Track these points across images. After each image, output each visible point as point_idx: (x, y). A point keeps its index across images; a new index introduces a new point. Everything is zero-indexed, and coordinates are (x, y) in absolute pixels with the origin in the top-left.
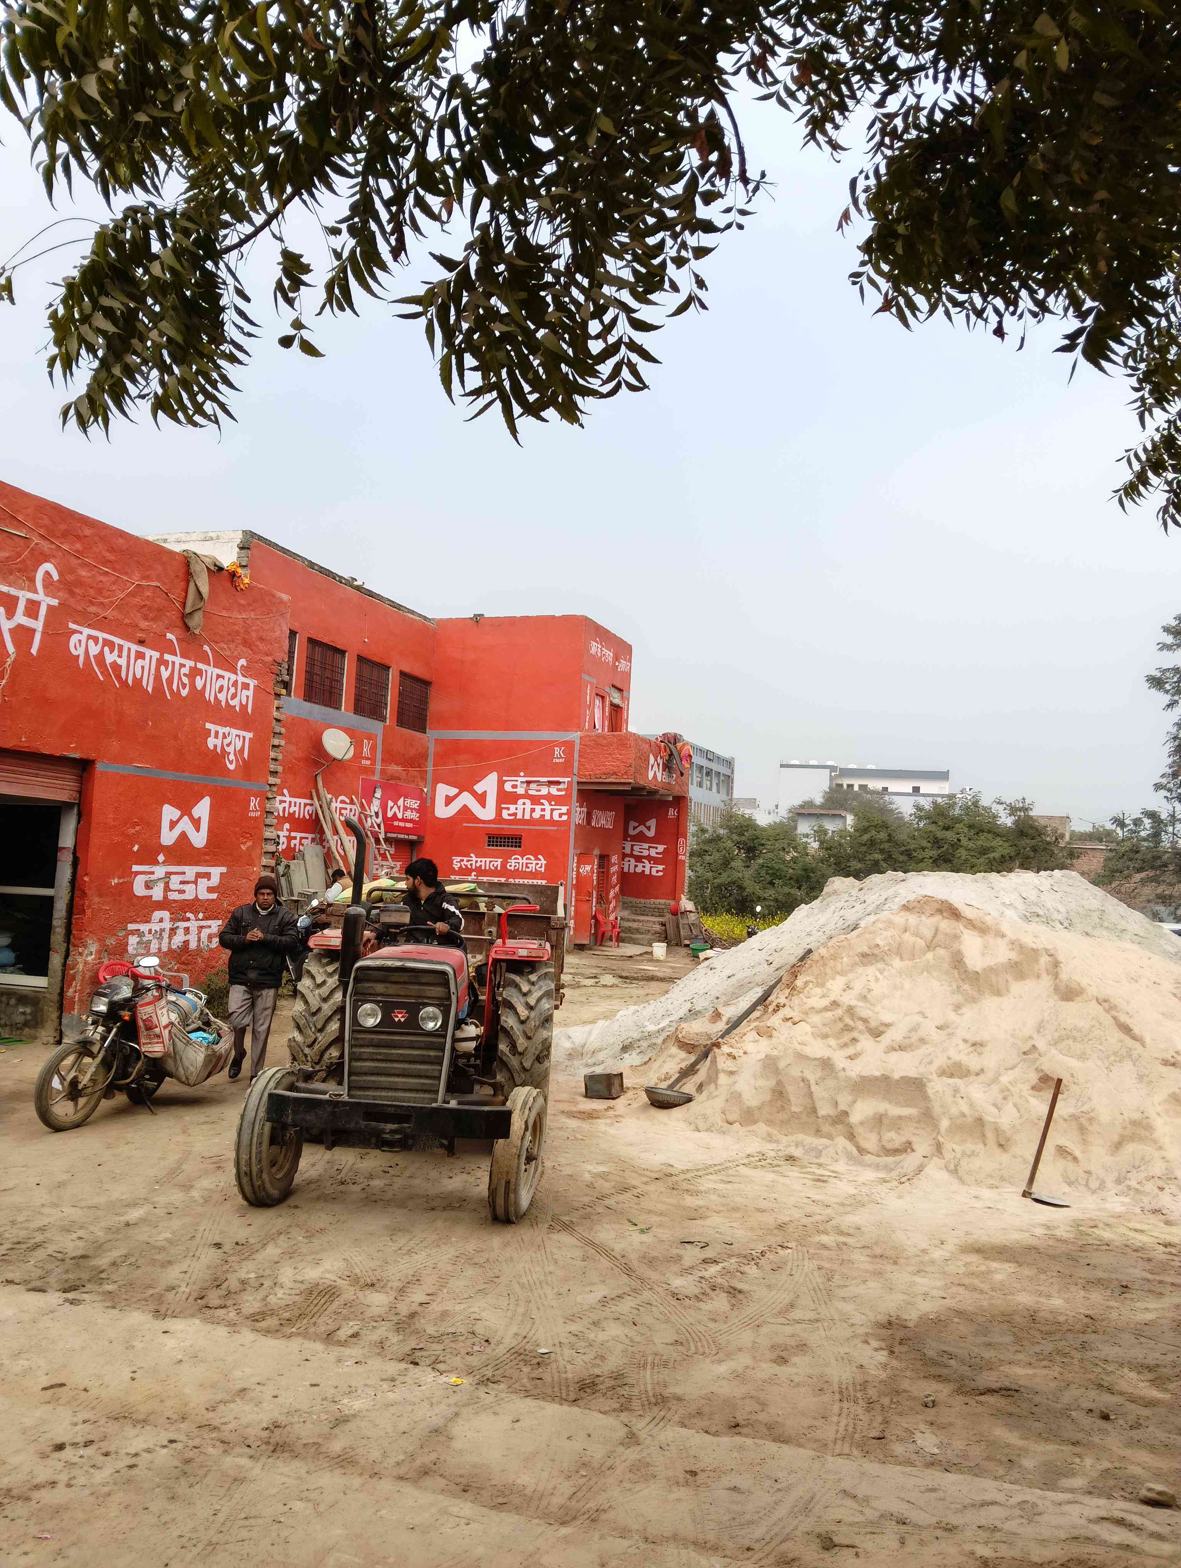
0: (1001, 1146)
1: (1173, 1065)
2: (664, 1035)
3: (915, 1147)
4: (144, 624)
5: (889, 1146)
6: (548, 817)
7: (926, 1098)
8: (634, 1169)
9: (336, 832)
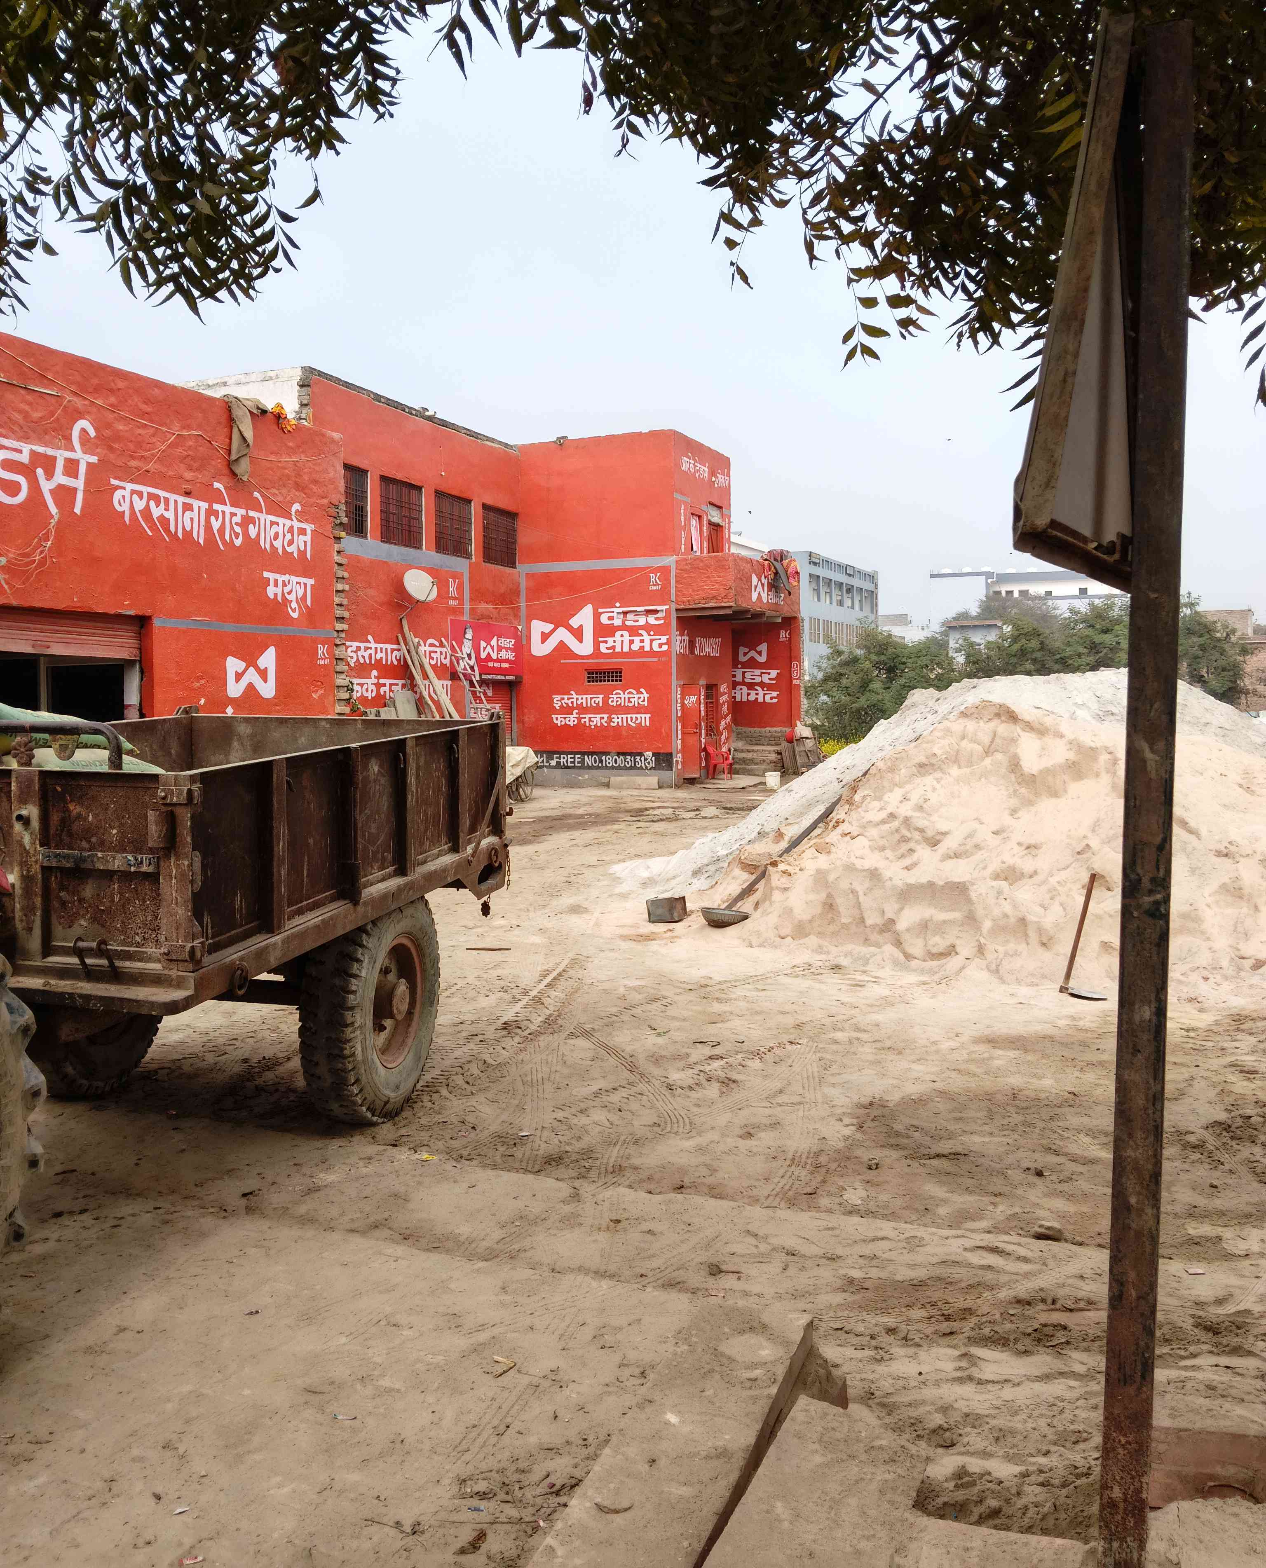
0: (1044, 944)
1: (1226, 855)
2: (731, 857)
3: (958, 949)
4: (188, 475)
5: (935, 950)
6: (647, 648)
7: (969, 901)
8: (671, 982)
9: (426, 676)
